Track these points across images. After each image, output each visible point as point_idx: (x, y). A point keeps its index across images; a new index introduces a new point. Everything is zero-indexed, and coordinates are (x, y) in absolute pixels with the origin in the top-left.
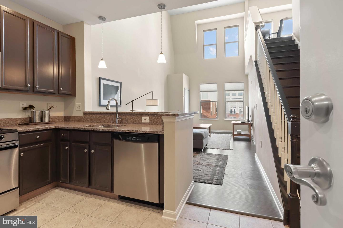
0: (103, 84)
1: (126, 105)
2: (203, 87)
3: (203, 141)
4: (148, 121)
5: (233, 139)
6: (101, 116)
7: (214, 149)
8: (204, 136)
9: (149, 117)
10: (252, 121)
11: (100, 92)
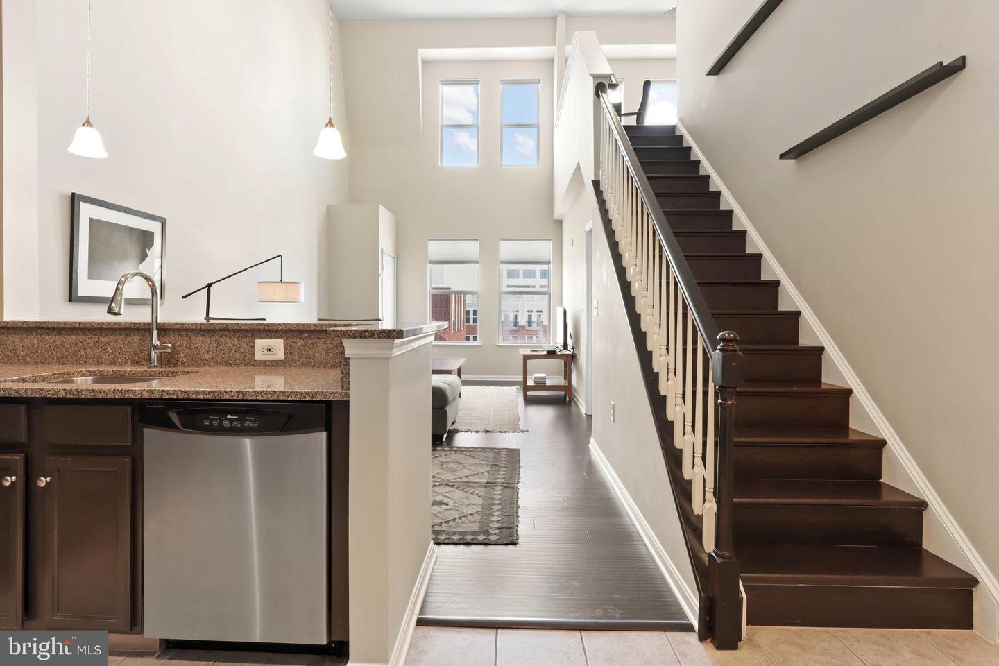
0: (90, 218)
1: (184, 297)
2: (436, 249)
3: (446, 412)
4: (280, 355)
5: (525, 399)
6: (82, 338)
7: (477, 432)
8: (450, 397)
9: (281, 341)
10: (573, 348)
11: (75, 248)
